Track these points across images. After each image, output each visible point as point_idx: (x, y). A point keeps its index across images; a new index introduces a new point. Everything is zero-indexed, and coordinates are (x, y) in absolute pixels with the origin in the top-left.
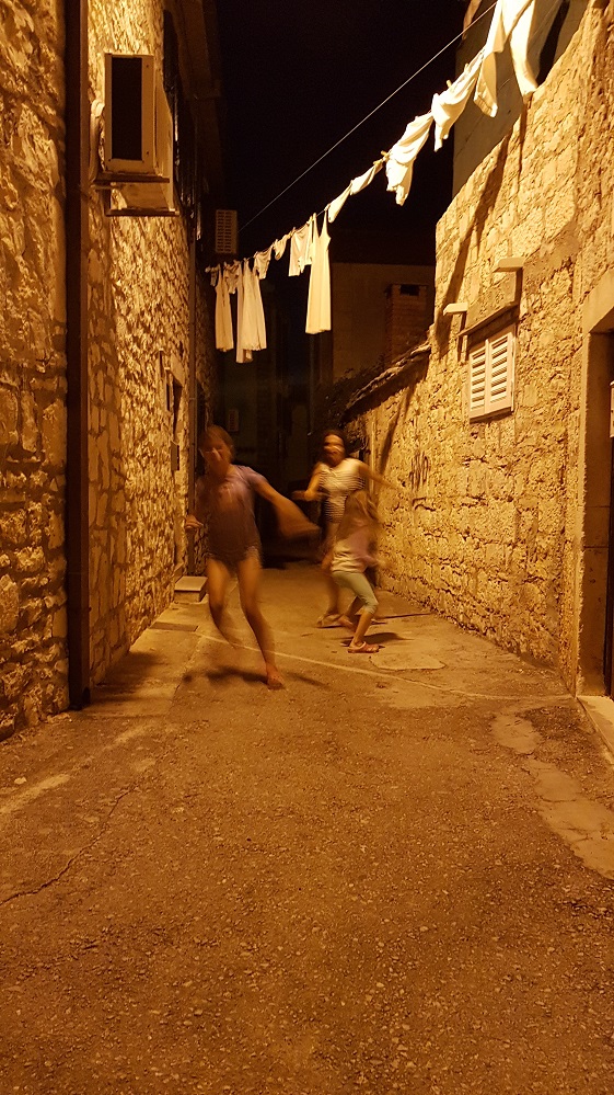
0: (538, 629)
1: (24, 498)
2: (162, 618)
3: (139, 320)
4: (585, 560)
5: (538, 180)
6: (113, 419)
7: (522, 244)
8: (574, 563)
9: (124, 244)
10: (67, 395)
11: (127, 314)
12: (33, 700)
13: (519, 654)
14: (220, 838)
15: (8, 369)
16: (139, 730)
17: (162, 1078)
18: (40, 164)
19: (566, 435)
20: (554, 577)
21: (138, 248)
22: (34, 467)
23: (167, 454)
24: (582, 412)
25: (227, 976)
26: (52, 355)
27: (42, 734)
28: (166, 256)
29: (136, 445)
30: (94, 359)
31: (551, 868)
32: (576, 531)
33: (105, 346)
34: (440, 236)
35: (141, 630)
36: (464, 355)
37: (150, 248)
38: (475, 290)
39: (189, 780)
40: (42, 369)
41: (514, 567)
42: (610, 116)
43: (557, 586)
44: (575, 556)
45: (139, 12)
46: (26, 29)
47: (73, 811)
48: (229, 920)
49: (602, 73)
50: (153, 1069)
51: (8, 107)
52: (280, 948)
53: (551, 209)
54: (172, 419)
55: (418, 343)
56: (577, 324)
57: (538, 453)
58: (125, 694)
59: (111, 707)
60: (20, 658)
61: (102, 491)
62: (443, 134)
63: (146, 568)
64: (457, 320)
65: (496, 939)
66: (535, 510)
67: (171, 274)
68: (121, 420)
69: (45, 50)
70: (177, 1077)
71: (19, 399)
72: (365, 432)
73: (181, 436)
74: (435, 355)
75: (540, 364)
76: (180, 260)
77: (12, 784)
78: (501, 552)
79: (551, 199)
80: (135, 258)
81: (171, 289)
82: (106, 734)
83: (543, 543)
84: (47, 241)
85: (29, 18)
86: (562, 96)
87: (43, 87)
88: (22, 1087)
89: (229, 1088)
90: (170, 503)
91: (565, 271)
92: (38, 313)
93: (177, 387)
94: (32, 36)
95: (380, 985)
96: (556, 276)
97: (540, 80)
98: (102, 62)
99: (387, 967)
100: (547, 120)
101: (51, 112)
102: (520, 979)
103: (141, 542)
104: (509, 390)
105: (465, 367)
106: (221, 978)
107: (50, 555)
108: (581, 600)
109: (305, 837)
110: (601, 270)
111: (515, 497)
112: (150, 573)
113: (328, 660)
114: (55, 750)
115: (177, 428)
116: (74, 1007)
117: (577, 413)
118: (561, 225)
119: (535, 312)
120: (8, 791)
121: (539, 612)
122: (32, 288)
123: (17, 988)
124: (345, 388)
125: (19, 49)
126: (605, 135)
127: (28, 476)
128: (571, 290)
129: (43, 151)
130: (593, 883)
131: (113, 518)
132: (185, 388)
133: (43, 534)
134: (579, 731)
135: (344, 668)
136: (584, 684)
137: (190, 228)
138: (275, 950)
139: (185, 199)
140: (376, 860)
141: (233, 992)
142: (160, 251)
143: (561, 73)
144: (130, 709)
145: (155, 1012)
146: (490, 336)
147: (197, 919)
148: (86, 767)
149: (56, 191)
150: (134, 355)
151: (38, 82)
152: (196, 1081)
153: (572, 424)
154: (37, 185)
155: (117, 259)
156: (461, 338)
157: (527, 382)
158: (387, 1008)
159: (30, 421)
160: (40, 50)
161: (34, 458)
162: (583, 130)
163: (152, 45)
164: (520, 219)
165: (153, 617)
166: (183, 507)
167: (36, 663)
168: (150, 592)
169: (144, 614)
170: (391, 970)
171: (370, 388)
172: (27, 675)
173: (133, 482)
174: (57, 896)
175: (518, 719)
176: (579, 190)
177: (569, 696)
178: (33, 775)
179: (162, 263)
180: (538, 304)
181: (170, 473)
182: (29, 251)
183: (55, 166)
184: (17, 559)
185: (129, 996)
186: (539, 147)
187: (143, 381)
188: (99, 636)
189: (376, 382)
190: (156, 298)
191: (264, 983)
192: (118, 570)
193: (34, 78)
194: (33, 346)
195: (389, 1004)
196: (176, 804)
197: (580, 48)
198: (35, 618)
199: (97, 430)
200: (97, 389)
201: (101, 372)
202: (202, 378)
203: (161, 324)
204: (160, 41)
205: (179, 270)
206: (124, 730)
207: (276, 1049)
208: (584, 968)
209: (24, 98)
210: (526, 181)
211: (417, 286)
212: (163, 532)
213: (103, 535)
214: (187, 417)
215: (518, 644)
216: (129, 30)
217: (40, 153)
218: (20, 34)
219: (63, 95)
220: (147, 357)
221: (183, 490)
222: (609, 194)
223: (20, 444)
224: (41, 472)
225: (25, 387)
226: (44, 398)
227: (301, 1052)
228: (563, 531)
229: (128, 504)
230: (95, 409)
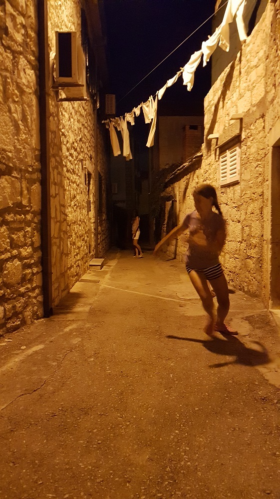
0: (252, 280)
1: (23, 226)
2: (84, 277)
3: (72, 146)
4: (272, 249)
5: (248, 79)
6: (61, 190)
7: (242, 107)
8: (267, 250)
9: (65, 113)
10: (41, 180)
11: (67, 144)
12: (28, 313)
13: (244, 291)
14: (109, 371)
15: (16, 170)
16: (74, 326)
17: (84, 468)
18: (28, 81)
19: (263, 192)
20: (259, 256)
21: (71, 114)
22: (28, 212)
23: (85, 205)
24: (269, 183)
25: (112, 428)
26: (34, 163)
27: (32, 328)
28: (83, 116)
29: (71, 201)
30: (52, 164)
31: (254, 384)
32: (268, 236)
33: (58, 158)
34: (206, 104)
35: (75, 283)
36: (217, 157)
37: (76, 114)
38: (222, 128)
39: (96, 347)
40: (30, 170)
41: (241, 252)
42: (278, 51)
43: (260, 260)
44: (268, 247)
45: (70, 11)
46: (21, 24)
47: (46, 360)
48: (113, 405)
49: (275, 31)
50: (81, 464)
51: (14, 58)
52: (134, 417)
53: (255, 92)
54: (87, 189)
55: (198, 152)
56: (267, 143)
57: (251, 201)
58: (68, 311)
59: (62, 316)
60: (22, 295)
61: (57, 222)
62: (207, 59)
63: (77, 255)
64: (214, 142)
65: (228, 413)
66: (250, 226)
67: (86, 124)
68: (65, 190)
69: (30, 32)
70: (90, 467)
71: (21, 183)
72: (174, 192)
73: (91, 196)
74: (204, 157)
75: (251, 161)
76: (90, 118)
77: (20, 349)
78: (235, 246)
79: (254, 87)
80: (70, 119)
81: (86, 131)
82: (60, 327)
83: (254, 241)
84: (32, 114)
85: (23, 19)
86: (258, 41)
87: (29, 48)
88: (26, 470)
89: (112, 472)
90: (87, 226)
91: (261, 119)
92: (28, 145)
93: (89, 175)
94: (24, 27)
95: (177, 431)
96: (257, 121)
97: (248, 34)
98: (54, 35)
99: (180, 425)
100: (252, 52)
101: (33, 58)
102: (238, 429)
103: (74, 244)
104: (238, 172)
105: (218, 162)
106: (109, 428)
107: (35, 250)
108: (271, 267)
109: (146, 371)
110: (276, 119)
111: (241, 220)
112: (78, 257)
113: (157, 295)
114: (38, 335)
115: (90, 193)
116: (47, 440)
117: (267, 183)
118: (259, 98)
119: (248, 138)
120: (19, 352)
121: (252, 272)
122: (26, 135)
123: (24, 432)
124: (165, 172)
125: (18, 32)
126: (277, 59)
127: (25, 216)
128: (264, 128)
129: (29, 75)
130: (272, 390)
131: (62, 233)
132: (93, 174)
133: (32, 241)
134: (269, 325)
135: (165, 298)
136: (273, 304)
137: (94, 103)
138: (132, 417)
139: (92, 91)
140: (177, 381)
141: (114, 434)
142: (81, 115)
143: (258, 31)
144: (70, 317)
145: (81, 442)
146: (229, 148)
147: (99, 404)
148: (51, 342)
149: (35, 93)
150: (70, 161)
151: (27, 46)
152: (98, 469)
153: (265, 188)
154: (27, 90)
155: (62, 120)
156: (216, 149)
157: (246, 169)
158: (180, 441)
159: (26, 192)
160: (27, 32)
161: (27, 208)
162: (268, 56)
163: (76, 25)
164: (241, 96)
165: (80, 277)
166: (93, 228)
167: (30, 297)
168: (78, 266)
169: (76, 276)
170: (182, 425)
171: (176, 172)
172: (25, 302)
173: (70, 217)
174: (40, 395)
175: (243, 320)
176: (266, 83)
177: (266, 310)
178: (29, 346)
179: (82, 120)
180: (249, 134)
181: (87, 213)
182: (24, 119)
183: (35, 82)
184: (21, 252)
185: (70, 435)
186: (249, 64)
187: (74, 172)
188: (56, 285)
189: (179, 170)
190: (79, 136)
191: (127, 430)
192: (64, 256)
193: (25, 44)
194: (26, 160)
195: (180, 439)
196: (90, 357)
197: (266, 20)
198: (29, 277)
199: (54, 195)
200: (54, 177)
201: (55, 170)
202: (100, 170)
203: (82, 147)
204: (80, 22)
205: (89, 122)
206: (68, 326)
207: (132, 457)
208: (266, 425)
209: (21, 53)
210: (243, 79)
211: (197, 126)
212: (84, 239)
213: (57, 241)
214: (94, 188)
215: (243, 287)
216: (66, 19)
217: (28, 76)
218: (19, 26)
219: (38, 50)
220: (76, 162)
221: (93, 220)
222: (279, 85)
223: (21, 202)
224: (30, 214)
225: (23, 177)
226: (31, 182)
227: (143, 458)
228: (262, 236)
229: (68, 227)
230: (53, 186)
